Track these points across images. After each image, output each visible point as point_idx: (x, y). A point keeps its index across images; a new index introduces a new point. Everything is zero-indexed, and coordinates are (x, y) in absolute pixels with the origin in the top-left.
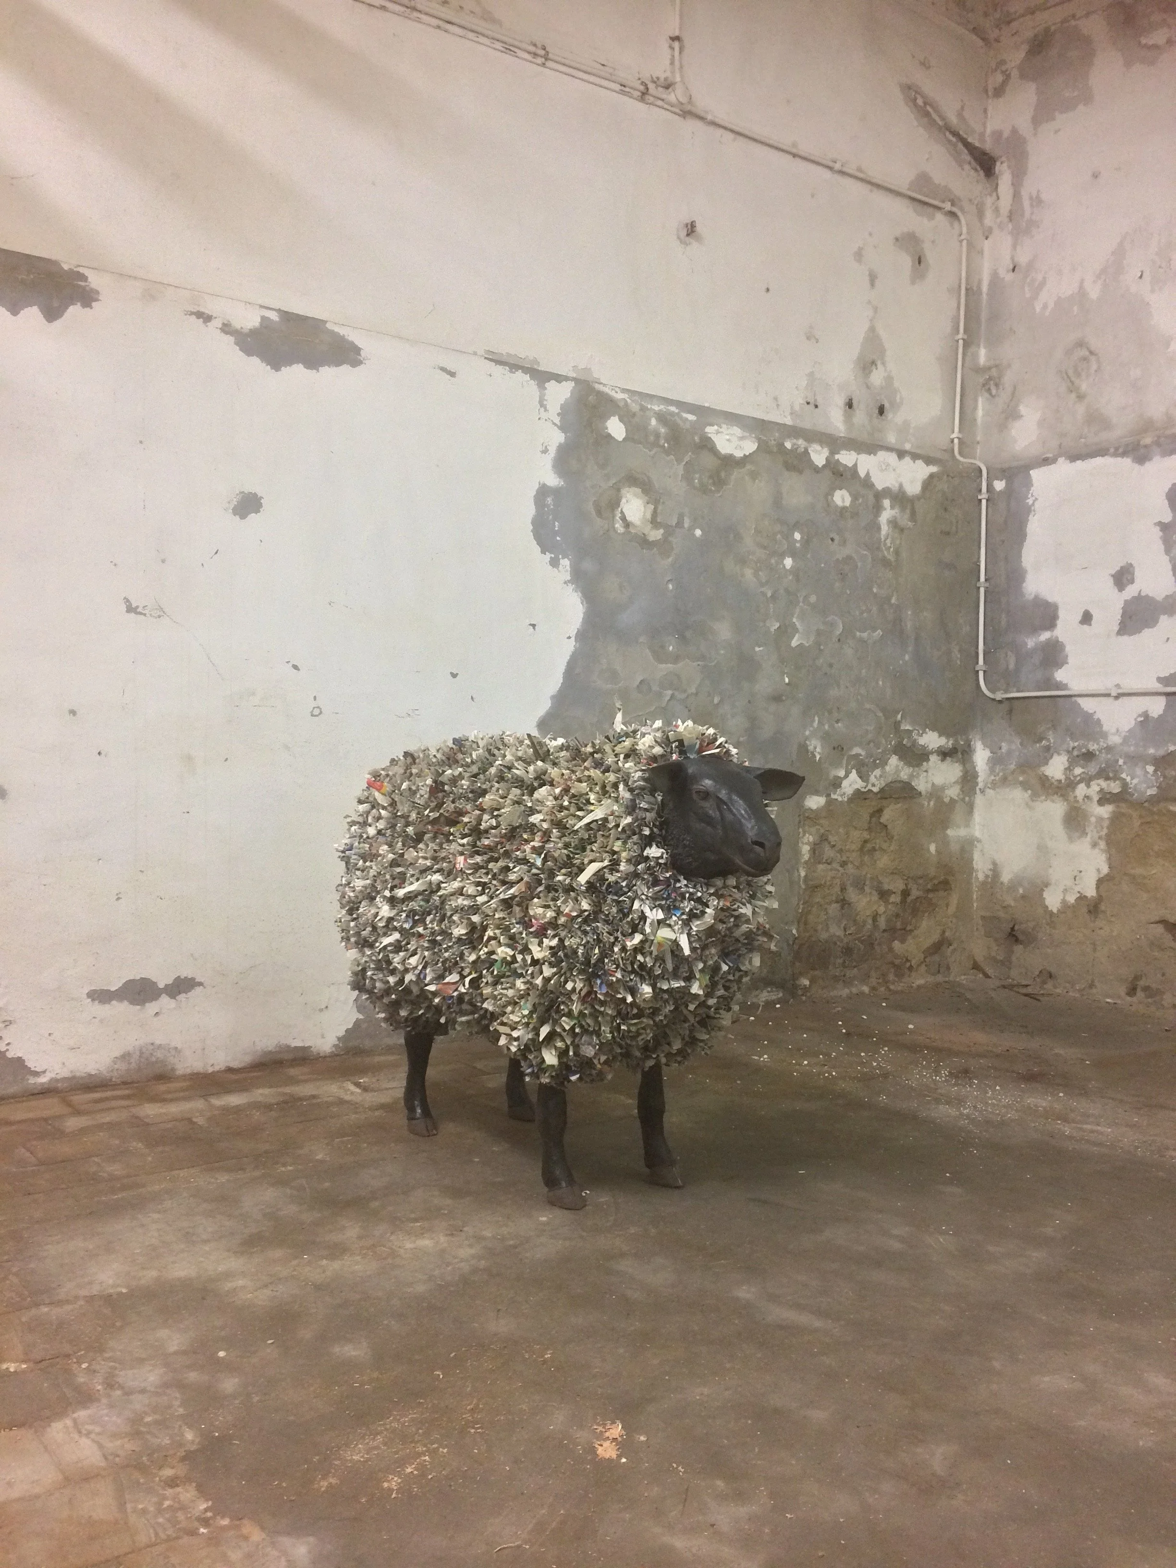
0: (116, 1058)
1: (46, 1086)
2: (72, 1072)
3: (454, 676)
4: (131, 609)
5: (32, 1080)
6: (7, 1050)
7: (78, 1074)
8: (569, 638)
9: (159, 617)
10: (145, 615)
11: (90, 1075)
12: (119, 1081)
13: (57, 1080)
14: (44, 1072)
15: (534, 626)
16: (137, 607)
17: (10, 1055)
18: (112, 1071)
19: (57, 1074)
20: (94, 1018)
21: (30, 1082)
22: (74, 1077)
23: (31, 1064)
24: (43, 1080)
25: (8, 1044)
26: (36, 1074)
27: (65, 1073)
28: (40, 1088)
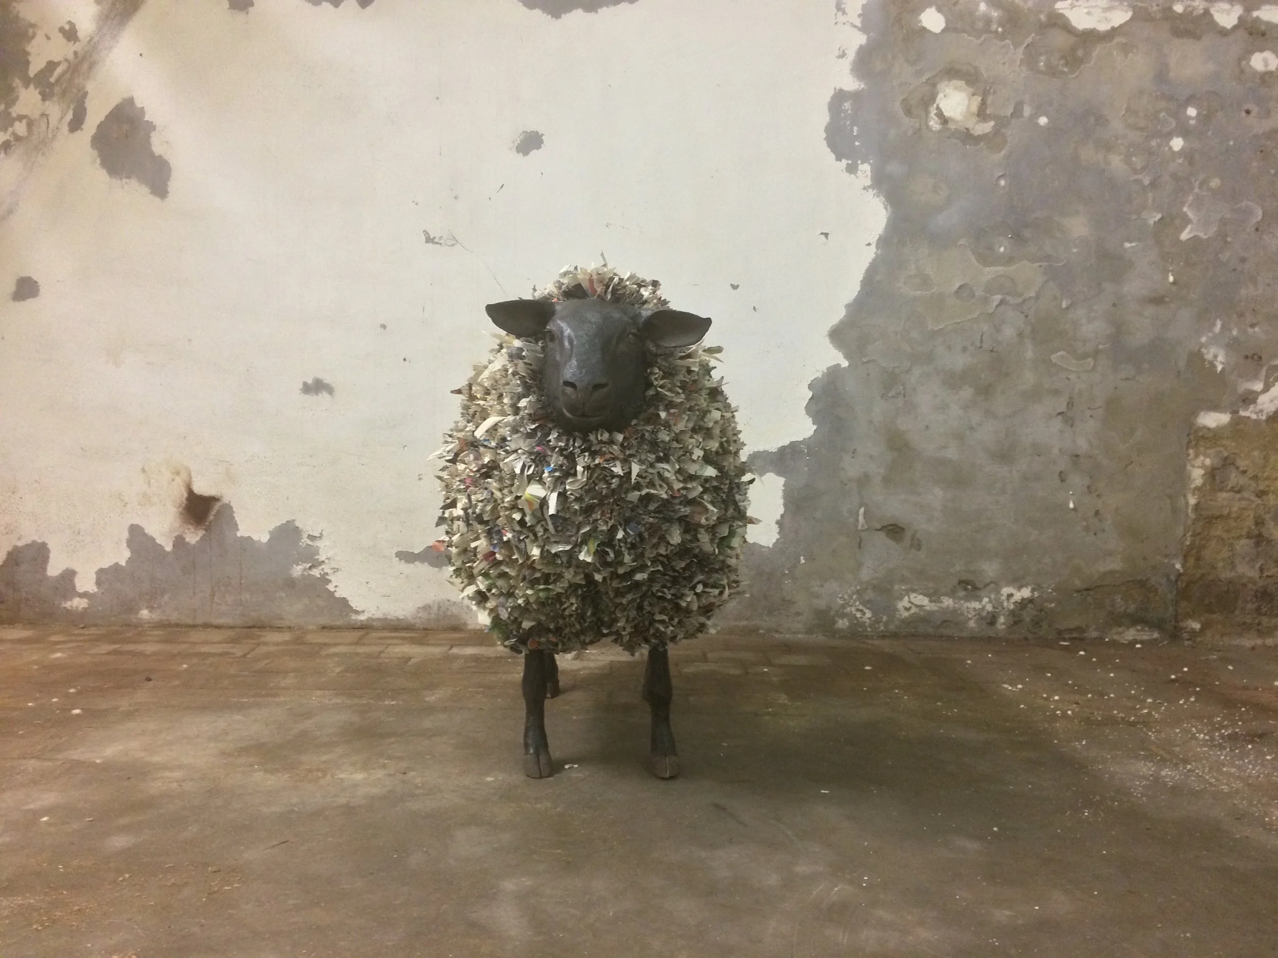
0: (419, 608)
1: (365, 623)
2: (384, 614)
3: (735, 287)
4: (429, 240)
5: (354, 617)
6: (335, 591)
7: (389, 617)
8: (869, 244)
9: (453, 245)
10: (441, 244)
11: (398, 619)
12: (421, 627)
13: (373, 620)
14: (363, 612)
15: (826, 235)
16: (435, 238)
17: (337, 595)
18: (416, 618)
19: (373, 614)
20: (401, 573)
21: (352, 618)
22: (386, 619)
23: (353, 604)
24: (362, 617)
25: (336, 586)
26: (357, 612)
27: (379, 615)
28: (359, 624)
